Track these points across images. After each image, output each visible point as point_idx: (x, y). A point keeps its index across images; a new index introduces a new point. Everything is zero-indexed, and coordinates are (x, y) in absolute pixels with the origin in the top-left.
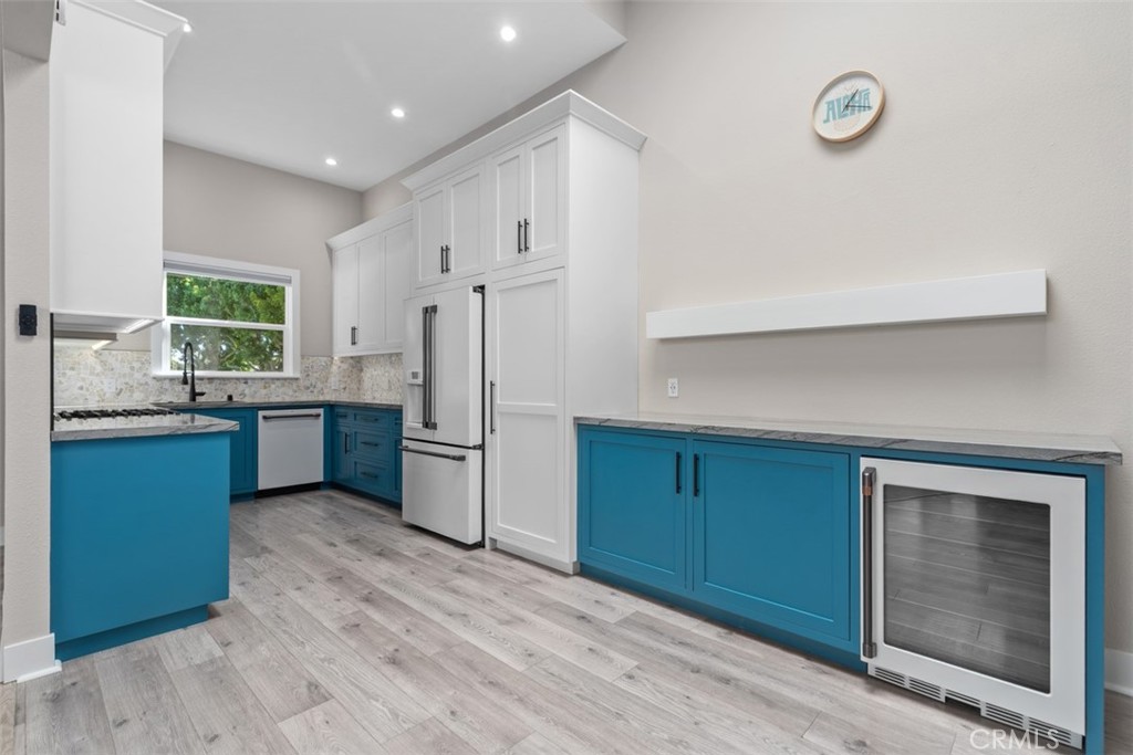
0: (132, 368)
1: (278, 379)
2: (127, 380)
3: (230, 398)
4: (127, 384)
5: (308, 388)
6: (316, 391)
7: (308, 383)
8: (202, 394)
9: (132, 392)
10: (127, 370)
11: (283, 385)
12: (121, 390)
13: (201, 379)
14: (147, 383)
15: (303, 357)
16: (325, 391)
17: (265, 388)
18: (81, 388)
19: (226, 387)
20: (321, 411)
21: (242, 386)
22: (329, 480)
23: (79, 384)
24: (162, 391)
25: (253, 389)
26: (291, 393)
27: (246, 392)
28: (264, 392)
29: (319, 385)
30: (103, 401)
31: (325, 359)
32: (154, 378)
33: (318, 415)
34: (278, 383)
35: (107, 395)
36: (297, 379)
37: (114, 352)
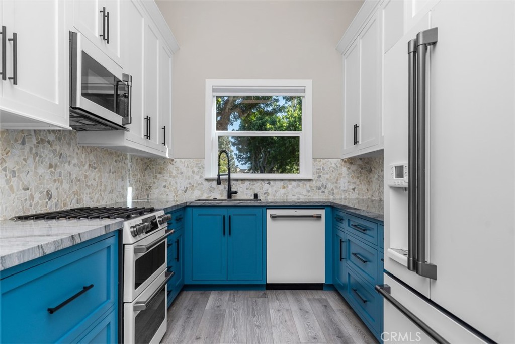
0: (193, 172)
1: (294, 180)
2: (190, 181)
3: (256, 196)
4: (190, 184)
5: (319, 188)
6: (326, 191)
7: (319, 184)
8: (236, 193)
9: (193, 190)
10: (190, 173)
11: (299, 185)
12: (187, 188)
13: (237, 180)
14: (202, 184)
15: (315, 159)
16: (335, 191)
17: (284, 188)
18: (165, 187)
19: (253, 187)
20: (322, 212)
21: (266, 186)
22: (331, 282)
23: (164, 184)
24: (211, 190)
25: (274, 189)
26: (305, 193)
27: (269, 191)
28: (282, 191)
29: (330, 186)
30: (177, 196)
31: (335, 160)
32: (206, 180)
33: (319, 217)
34: (294, 183)
35: (179, 192)
36: (310, 180)
37: (183, 160)
